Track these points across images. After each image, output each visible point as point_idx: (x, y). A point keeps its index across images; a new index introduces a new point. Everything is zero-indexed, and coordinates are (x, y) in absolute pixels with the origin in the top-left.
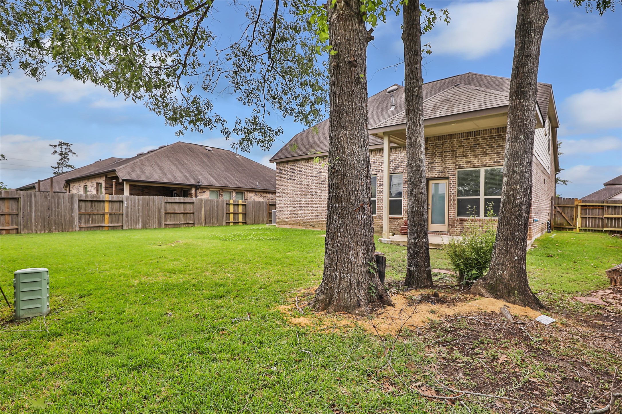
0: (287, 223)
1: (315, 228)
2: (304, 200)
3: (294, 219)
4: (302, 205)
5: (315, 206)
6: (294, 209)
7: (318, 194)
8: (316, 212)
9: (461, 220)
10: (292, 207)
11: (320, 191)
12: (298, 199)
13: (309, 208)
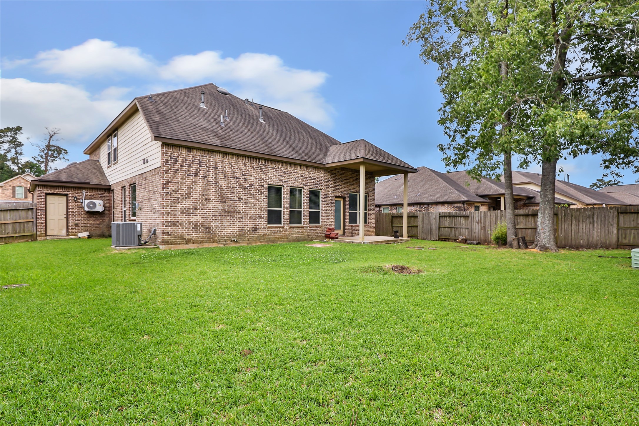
0: (188, 242)
1: (239, 243)
2: (220, 207)
3: (203, 234)
4: (217, 214)
5: (238, 216)
6: (202, 220)
7: (243, 201)
8: (240, 224)
9: (352, 226)
10: (198, 218)
11: (246, 197)
12: (211, 205)
13: (229, 218)
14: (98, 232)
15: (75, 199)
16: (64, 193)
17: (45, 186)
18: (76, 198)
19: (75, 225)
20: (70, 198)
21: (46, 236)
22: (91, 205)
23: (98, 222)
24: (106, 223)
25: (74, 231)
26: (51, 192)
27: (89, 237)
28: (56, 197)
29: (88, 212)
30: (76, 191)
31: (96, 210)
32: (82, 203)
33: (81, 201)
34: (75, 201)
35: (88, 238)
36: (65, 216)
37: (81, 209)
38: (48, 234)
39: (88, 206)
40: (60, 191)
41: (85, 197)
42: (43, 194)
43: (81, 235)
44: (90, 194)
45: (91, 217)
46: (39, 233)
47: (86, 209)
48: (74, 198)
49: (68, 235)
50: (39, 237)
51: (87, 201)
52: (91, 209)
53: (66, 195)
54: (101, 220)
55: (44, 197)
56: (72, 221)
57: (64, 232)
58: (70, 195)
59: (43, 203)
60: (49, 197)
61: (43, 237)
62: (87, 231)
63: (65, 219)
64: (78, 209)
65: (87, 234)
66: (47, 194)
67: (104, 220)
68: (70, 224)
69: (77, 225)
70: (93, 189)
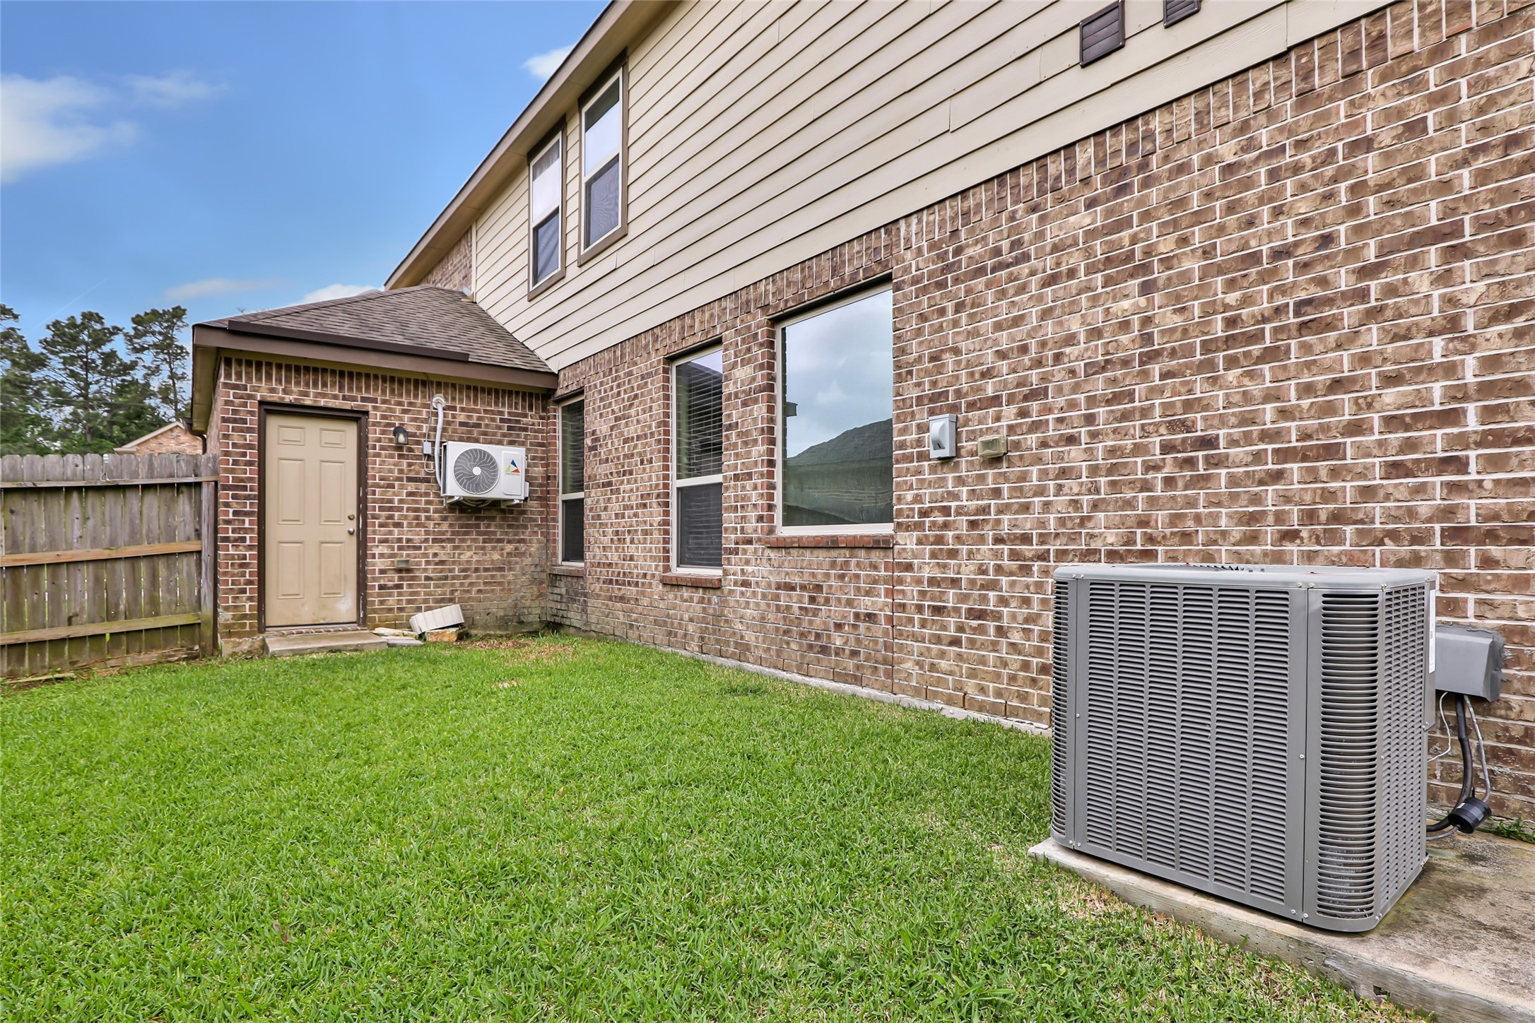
14: (498, 606)
15: (401, 438)
16: (348, 405)
17: (259, 364)
18: (407, 434)
19: (399, 571)
20: (374, 434)
21: (262, 628)
22: (477, 471)
23: (496, 556)
24: (528, 561)
25: (392, 601)
26: (288, 399)
27: (463, 634)
28: (312, 428)
29: (459, 507)
30: (404, 400)
31: (494, 493)
32: (430, 457)
33: (427, 448)
34: (399, 447)
35: (460, 637)
36: (352, 526)
37: (423, 487)
38: (271, 619)
39: (464, 478)
40: (330, 396)
41: (444, 430)
42: (253, 406)
43: (426, 621)
44: (462, 417)
45: (466, 530)
46: (229, 615)
47: (455, 490)
48: (396, 433)
49: (364, 620)
50: (230, 634)
51: (456, 450)
52: (477, 489)
53: (357, 417)
54: (509, 548)
55: (253, 421)
56: (383, 549)
57: (346, 607)
58: (375, 417)
59: (251, 455)
60: (275, 425)
61: (250, 634)
62: (452, 601)
63: (352, 543)
64: (411, 487)
65: (452, 614)
66: (270, 409)
67: (523, 547)
68: (377, 564)
69: (404, 570)
70: (475, 389)
